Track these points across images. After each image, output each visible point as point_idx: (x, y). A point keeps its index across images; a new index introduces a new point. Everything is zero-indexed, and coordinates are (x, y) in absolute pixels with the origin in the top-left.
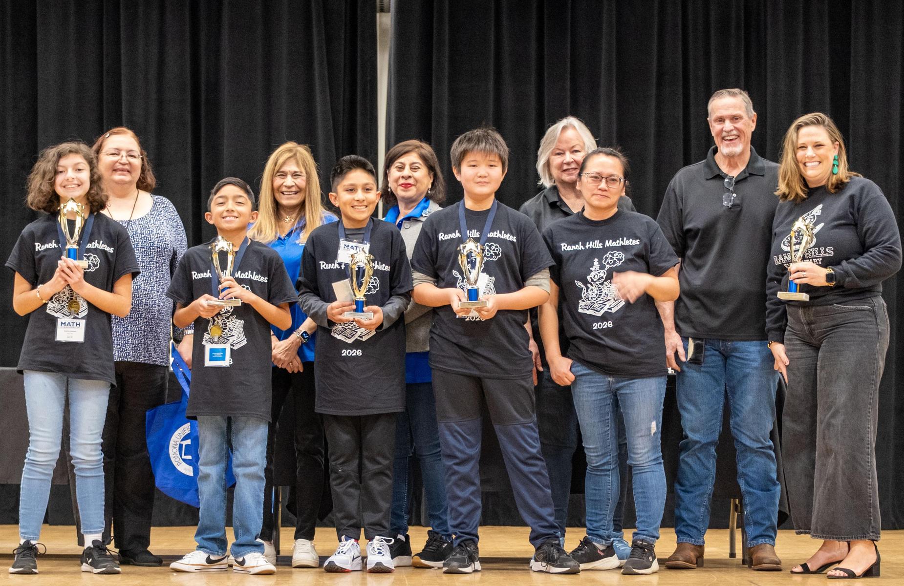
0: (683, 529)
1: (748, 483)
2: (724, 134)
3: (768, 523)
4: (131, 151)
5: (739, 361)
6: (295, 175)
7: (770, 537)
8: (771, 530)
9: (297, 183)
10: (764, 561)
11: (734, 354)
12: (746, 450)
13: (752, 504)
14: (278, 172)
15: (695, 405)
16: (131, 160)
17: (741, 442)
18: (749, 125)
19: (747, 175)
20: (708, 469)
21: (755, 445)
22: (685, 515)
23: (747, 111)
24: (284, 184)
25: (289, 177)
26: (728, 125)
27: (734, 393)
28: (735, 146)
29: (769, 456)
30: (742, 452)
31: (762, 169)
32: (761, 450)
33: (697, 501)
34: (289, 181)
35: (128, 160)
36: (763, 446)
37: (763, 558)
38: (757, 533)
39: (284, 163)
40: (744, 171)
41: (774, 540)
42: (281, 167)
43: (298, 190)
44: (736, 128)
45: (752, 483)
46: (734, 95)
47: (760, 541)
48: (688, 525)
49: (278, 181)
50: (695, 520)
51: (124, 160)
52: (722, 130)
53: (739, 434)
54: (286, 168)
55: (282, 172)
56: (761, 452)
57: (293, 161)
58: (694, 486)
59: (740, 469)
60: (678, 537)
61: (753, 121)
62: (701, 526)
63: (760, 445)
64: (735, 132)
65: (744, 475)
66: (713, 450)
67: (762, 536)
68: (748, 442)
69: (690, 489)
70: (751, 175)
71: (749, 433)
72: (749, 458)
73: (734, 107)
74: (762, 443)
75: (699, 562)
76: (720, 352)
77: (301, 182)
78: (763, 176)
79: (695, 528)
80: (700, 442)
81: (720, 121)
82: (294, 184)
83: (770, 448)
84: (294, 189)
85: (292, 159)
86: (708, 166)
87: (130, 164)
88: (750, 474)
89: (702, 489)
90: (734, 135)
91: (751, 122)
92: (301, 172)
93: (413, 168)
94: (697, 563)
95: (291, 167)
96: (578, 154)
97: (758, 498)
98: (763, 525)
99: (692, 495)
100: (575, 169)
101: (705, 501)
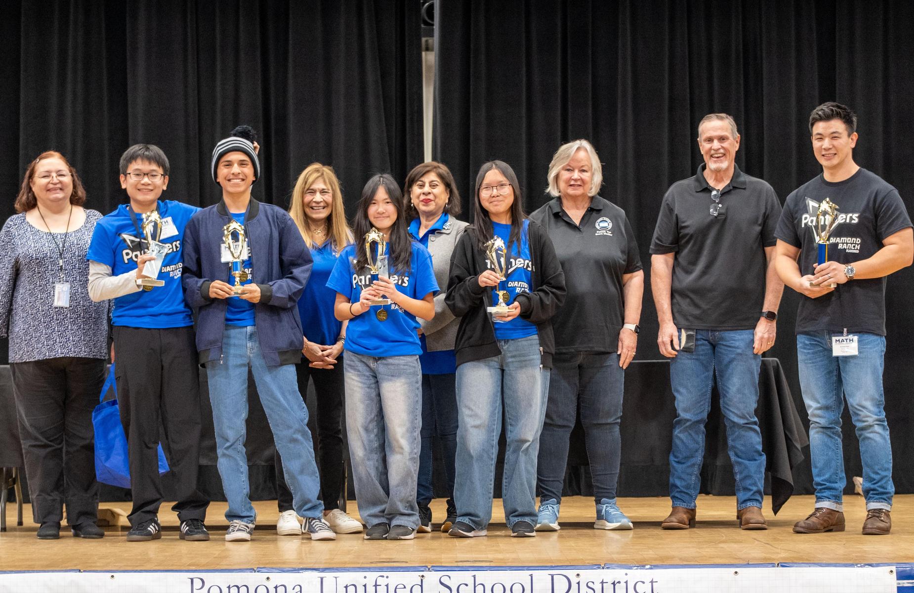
0: (677, 495)
1: (737, 455)
2: (713, 152)
3: (755, 489)
4: (59, 171)
5: (726, 348)
6: (323, 192)
7: (757, 500)
8: (758, 495)
9: (325, 199)
10: (751, 521)
11: (721, 342)
12: (734, 426)
13: (741, 473)
14: (308, 189)
15: (686, 387)
16: (61, 179)
17: (729, 419)
18: (733, 145)
19: (731, 188)
20: (697, 443)
21: (742, 421)
22: (678, 483)
23: (733, 133)
24: (314, 200)
25: (318, 194)
27: (722, 376)
28: (722, 162)
29: (754, 430)
30: (731, 428)
31: (744, 183)
32: (748, 426)
33: (689, 470)
34: (318, 197)
35: (59, 180)
36: (749, 422)
37: (750, 519)
38: (746, 497)
39: (313, 182)
40: (729, 185)
41: (761, 503)
42: (311, 185)
43: (326, 205)
44: (723, 147)
45: (740, 454)
46: (721, 119)
47: (749, 504)
48: (681, 492)
49: (308, 198)
50: (688, 487)
51: (55, 180)
53: (728, 412)
54: (315, 186)
55: (312, 189)
56: (746, 427)
57: (320, 180)
58: (686, 458)
59: (730, 443)
60: (673, 502)
61: (737, 142)
62: (692, 492)
63: (746, 421)
64: (722, 151)
65: (734, 447)
66: (702, 427)
67: (749, 500)
68: (736, 419)
69: (683, 461)
70: (735, 188)
71: (736, 411)
72: (737, 434)
73: (722, 129)
74: (748, 419)
75: (692, 523)
76: (709, 342)
77: (328, 198)
78: (745, 189)
79: (687, 494)
80: (690, 420)
81: (709, 141)
82: (322, 200)
83: (755, 423)
84: (322, 204)
85: (320, 178)
86: (698, 180)
87: (61, 182)
88: (739, 446)
89: (693, 461)
90: (721, 153)
91: (736, 143)
92: (328, 190)
93: (433, 185)
94: (689, 524)
95: (320, 185)
96: (585, 174)
97: (746, 467)
98: (750, 490)
99: (684, 466)
100: (580, 186)
101: (696, 471)
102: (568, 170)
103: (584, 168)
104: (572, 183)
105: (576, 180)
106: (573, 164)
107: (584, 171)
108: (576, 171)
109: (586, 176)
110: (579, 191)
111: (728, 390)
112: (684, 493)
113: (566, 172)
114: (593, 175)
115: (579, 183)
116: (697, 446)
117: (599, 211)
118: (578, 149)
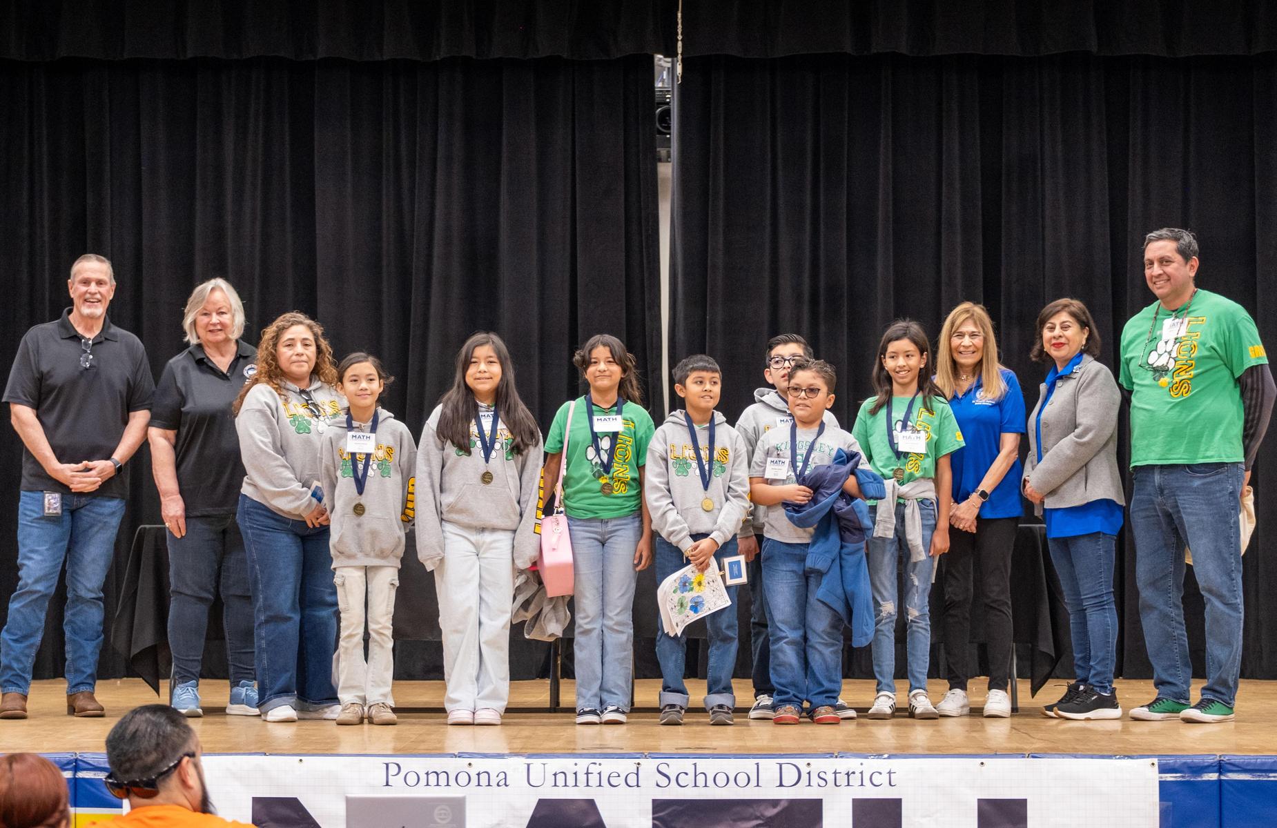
3: (88, 672)
7: (91, 686)
12: (77, 600)
20: (40, 621)
21: (87, 595)
26: (93, 287)
29: (96, 606)
30: (72, 601)
32: (93, 600)
33: (27, 651)
36: (94, 596)
38: (78, 680)
40: (99, 335)
41: (94, 689)
47: (81, 688)
50: (24, 670)
52: (86, 292)
56: (90, 602)
59: (68, 617)
63: (91, 595)
65: (72, 622)
66: (47, 602)
67: (83, 683)
68: (80, 593)
69: (22, 640)
70: (105, 339)
71: (85, 584)
72: (78, 608)
74: (94, 594)
80: (37, 592)
83: (100, 599)
88: (78, 622)
89: (32, 641)
96: (224, 316)
97: (81, 646)
98: (83, 672)
99: (23, 645)
100: (221, 330)
101: (33, 652)
102: (205, 314)
103: (222, 310)
104: (212, 328)
105: (214, 325)
106: (210, 307)
107: (223, 313)
108: (214, 315)
109: (226, 319)
110: (221, 336)
111: (81, 558)
112: (20, 676)
113: (204, 317)
114: (233, 316)
115: (219, 327)
116: (39, 624)
117: (246, 357)
118: (213, 289)
